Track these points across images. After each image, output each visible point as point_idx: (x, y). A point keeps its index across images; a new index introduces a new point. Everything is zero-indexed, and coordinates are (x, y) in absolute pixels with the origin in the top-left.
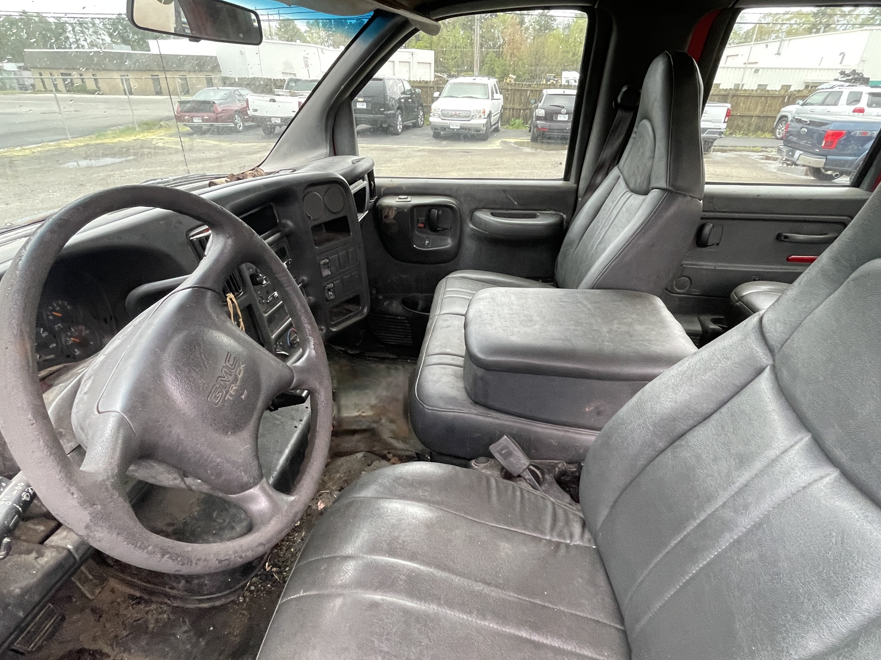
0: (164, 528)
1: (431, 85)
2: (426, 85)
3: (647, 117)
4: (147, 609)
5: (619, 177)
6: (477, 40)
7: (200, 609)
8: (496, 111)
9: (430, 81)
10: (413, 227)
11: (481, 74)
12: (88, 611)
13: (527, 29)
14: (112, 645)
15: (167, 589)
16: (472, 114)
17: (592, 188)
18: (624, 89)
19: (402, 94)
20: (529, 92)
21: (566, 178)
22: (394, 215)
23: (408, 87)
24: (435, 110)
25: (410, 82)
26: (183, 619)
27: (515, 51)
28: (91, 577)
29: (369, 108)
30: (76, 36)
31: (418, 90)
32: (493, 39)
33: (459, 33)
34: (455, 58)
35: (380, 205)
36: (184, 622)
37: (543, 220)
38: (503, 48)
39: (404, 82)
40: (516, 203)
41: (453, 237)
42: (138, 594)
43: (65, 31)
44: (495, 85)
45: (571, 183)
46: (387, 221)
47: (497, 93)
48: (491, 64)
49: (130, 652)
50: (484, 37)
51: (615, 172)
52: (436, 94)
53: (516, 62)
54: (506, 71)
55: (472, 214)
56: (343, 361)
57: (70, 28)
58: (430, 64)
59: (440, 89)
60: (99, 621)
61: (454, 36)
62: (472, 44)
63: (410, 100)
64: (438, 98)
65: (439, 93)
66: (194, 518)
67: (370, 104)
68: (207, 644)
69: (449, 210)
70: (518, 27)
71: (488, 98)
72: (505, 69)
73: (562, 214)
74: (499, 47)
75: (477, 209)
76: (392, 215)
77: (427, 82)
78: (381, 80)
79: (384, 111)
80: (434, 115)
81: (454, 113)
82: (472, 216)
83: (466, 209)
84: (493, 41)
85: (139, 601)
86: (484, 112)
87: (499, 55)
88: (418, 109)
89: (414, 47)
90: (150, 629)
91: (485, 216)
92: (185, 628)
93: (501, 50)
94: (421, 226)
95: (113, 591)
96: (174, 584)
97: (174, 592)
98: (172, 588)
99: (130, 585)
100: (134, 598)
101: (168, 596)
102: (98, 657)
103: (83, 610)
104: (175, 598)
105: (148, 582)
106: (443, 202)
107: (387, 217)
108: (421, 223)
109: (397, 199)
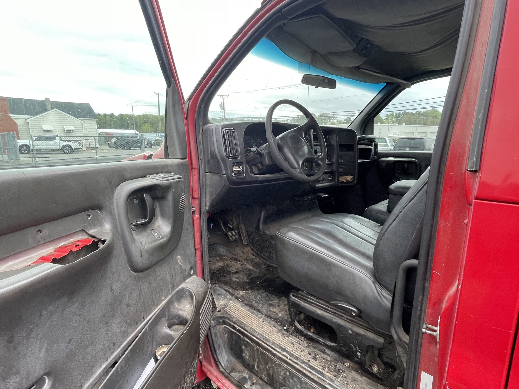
14: (245, 260)
15: (262, 255)
22: (385, 164)
26: (264, 264)
28: (246, 239)
35: (380, 160)
36: (264, 266)
46: (382, 167)
49: (249, 264)
55: (426, 167)
60: (243, 254)
69: (414, 165)
76: (384, 164)
85: (254, 255)
90: (255, 262)
94: (399, 172)
95: (248, 250)
96: (265, 254)
97: (264, 257)
98: (264, 255)
99: (253, 250)
100: (253, 254)
101: (262, 257)
102: (241, 261)
103: (240, 250)
104: (264, 259)
105: (258, 251)
106: (412, 160)
107: (382, 165)
108: (399, 170)
109: (388, 158)
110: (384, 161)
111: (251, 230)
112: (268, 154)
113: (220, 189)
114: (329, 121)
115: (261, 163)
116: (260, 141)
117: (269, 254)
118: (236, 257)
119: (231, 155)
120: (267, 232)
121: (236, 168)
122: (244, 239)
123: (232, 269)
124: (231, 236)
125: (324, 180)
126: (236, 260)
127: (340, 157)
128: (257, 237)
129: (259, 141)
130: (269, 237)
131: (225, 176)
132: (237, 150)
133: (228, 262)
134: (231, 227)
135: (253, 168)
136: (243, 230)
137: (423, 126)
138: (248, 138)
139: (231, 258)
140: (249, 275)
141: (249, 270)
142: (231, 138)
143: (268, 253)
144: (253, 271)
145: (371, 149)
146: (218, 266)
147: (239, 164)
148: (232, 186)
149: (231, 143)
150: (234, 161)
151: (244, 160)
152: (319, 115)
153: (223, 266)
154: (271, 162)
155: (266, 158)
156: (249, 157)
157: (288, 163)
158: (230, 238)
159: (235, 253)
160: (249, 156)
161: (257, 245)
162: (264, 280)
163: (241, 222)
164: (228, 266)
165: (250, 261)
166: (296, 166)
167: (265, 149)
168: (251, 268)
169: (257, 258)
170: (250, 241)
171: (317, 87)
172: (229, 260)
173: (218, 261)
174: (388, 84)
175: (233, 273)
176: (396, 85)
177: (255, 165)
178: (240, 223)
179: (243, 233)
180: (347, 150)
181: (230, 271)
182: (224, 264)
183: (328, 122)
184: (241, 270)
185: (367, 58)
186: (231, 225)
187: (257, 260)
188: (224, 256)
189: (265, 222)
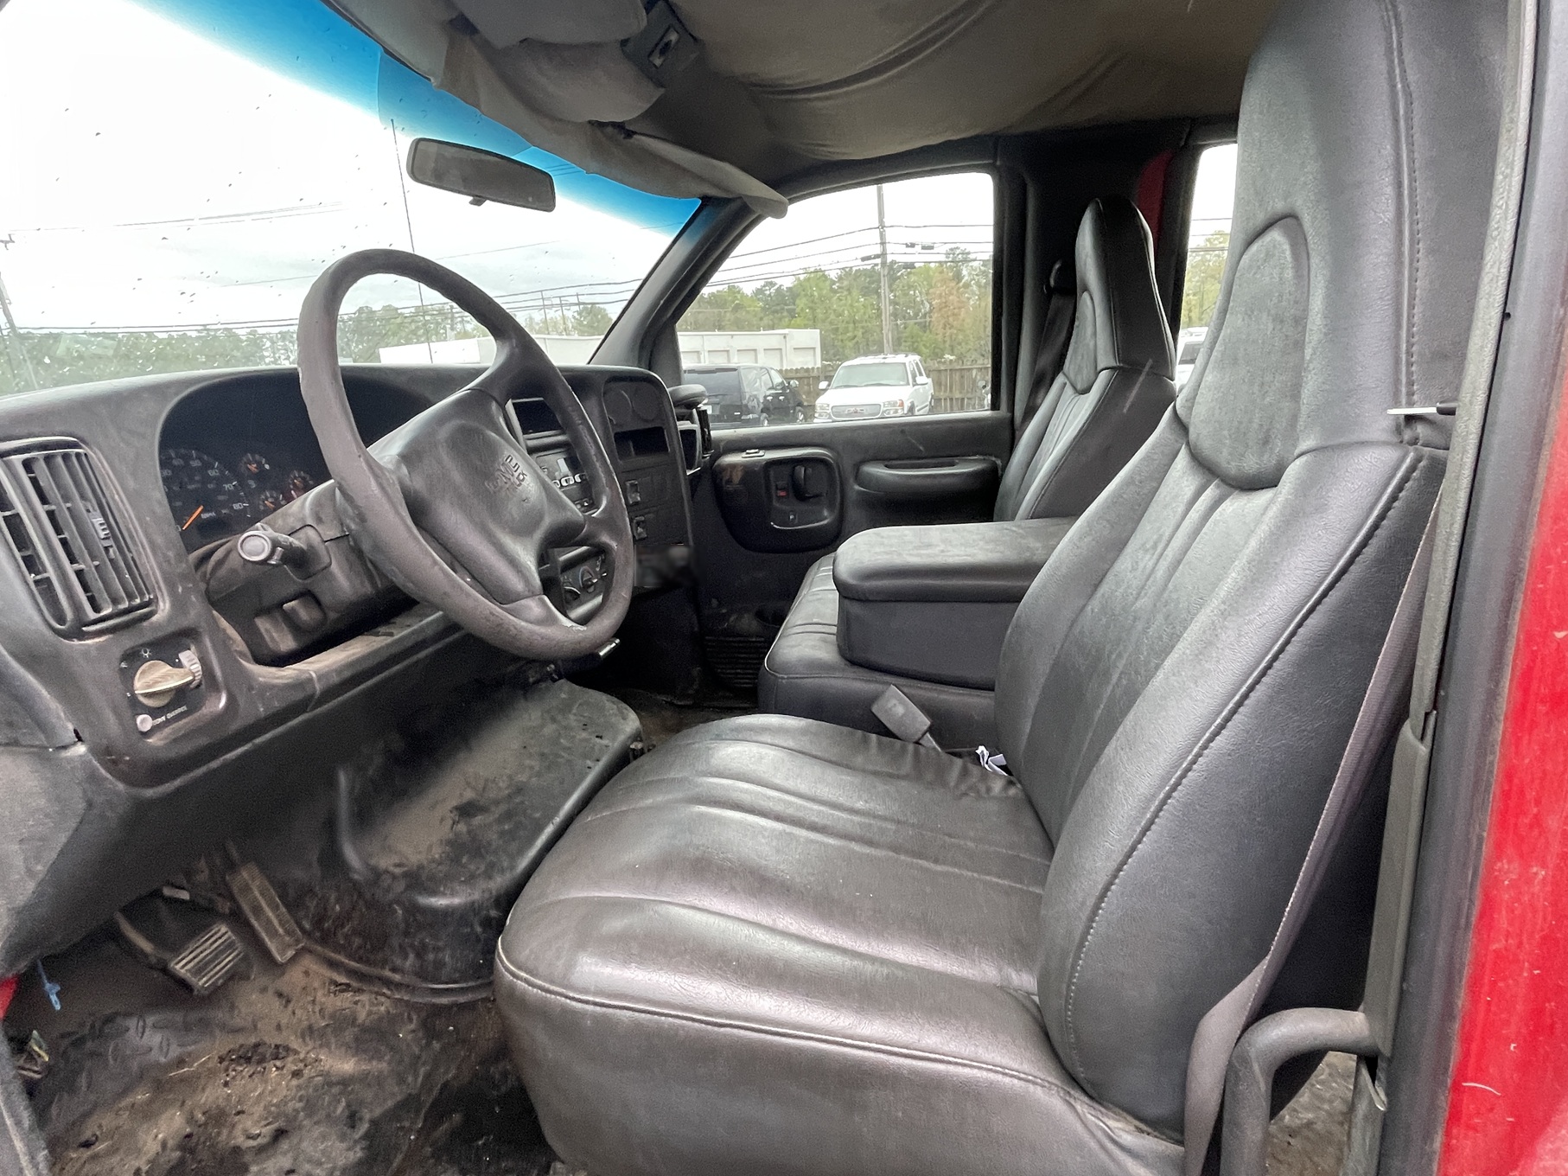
0: (391, 869)
1: (815, 373)
2: (806, 375)
3: (1086, 289)
4: (357, 998)
5: (1065, 384)
6: (887, 309)
7: (434, 1005)
8: (923, 403)
9: (813, 368)
10: (770, 498)
11: (895, 352)
12: (271, 992)
13: (967, 285)
14: (303, 1037)
15: (387, 973)
16: (883, 409)
17: (1030, 411)
18: (1057, 266)
19: (770, 389)
20: (974, 372)
21: (995, 405)
22: (740, 477)
23: (778, 379)
24: (822, 408)
25: (780, 372)
26: (409, 1014)
27: (951, 319)
28: (281, 931)
29: (717, 413)
30: (274, 353)
31: (794, 383)
32: (913, 304)
33: (858, 301)
34: (855, 337)
35: (719, 465)
36: (410, 1020)
37: (965, 468)
38: (930, 317)
39: (773, 373)
40: (921, 448)
41: (831, 507)
42: (342, 979)
43: (260, 348)
44: (917, 364)
45: (1003, 412)
46: (730, 488)
47: (921, 374)
48: (913, 343)
49: (330, 1049)
50: (897, 304)
51: (1060, 379)
52: (823, 385)
53: (954, 336)
54: (937, 350)
55: (858, 469)
56: (668, 714)
57: (268, 344)
58: (814, 349)
59: (829, 378)
60: (286, 1007)
61: (851, 306)
62: (879, 316)
63: (781, 398)
64: (825, 390)
65: (827, 383)
66: (433, 861)
67: (718, 407)
68: (443, 1049)
69: (821, 467)
70: (953, 284)
71: (908, 384)
72: (935, 348)
73: (994, 459)
74: (924, 316)
75: (864, 462)
76: (737, 477)
77: (807, 370)
78: (735, 370)
79: (741, 416)
80: (820, 415)
81: (852, 409)
82: (857, 473)
83: (847, 465)
84: (914, 307)
85: (347, 988)
86: (902, 404)
87: (925, 327)
88: (795, 410)
89: (788, 327)
90: (360, 1021)
91: (879, 471)
92: (412, 1026)
93: (928, 319)
94: (782, 494)
95: (307, 973)
96: (398, 962)
97: (397, 977)
98: (394, 970)
99: (333, 965)
100: (337, 984)
101: (388, 983)
102: (283, 1053)
103: (264, 990)
104: (398, 986)
105: (360, 960)
106: (813, 454)
107: (729, 481)
108: (782, 489)
109: (744, 455)
110: (733, 466)
111: (299, 874)
112: (343, 544)
113: (63, 838)
114: (452, 329)
115: (308, 595)
116: (260, 465)
117: (419, 955)
118: (253, 1040)
119: (92, 615)
120: (385, 862)
121: (156, 678)
122: (273, 934)
123: (250, 1128)
124: (199, 970)
125: (589, 586)
126: (252, 1056)
127: (628, 484)
128: (338, 900)
129: (253, 467)
130: (400, 887)
131: (81, 749)
132: (133, 566)
133: (212, 1095)
134: (185, 895)
135: (263, 624)
136: (257, 893)
137: (717, 333)
138: (186, 458)
139: (221, 1060)
140: (352, 1119)
141: (345, 1082)
142: (66, 498)
143: (412, 956)
144: (362, 1079)
145: (693, 432)
146: (151, 1147)
147: (167, 647)
148: (150, 793)
149: (71, 533)
150: (127, 641)
151: (196, 611)
152: (413, 310)
153: (189, 1136)
154: (367, 584)
155: (334, 568)
156: (222, 572)
157: (473, 577)
158: (192, 980)
159: (238, 1022)
160: (220, 563)
161: (346, 937)
162: (434, 1105)
163: (235, 854)
164: (218, 1117)
165: (335, 1029)
166: (517, 584)
167: (319, 520)
168: (347, 1066)
169: (364, 998)
170: (307, 926)
171: (478, 201)
172: (212, 1073)
173: (147, 1114)
174: (706, 200)
175: (261, 1150)
176: (734, 206)
177: (274, 609)
178: (232, 867)
179: (257, 910)
180: (641, 450)
181: (237, 1150)
182: (191, 1119)
183: (448, 330)
184: (296, 1111)
185: (662, 91)
186: (181, 888)
187: (367, 1006)
188: (181, 1062)
189: (364, 819)
